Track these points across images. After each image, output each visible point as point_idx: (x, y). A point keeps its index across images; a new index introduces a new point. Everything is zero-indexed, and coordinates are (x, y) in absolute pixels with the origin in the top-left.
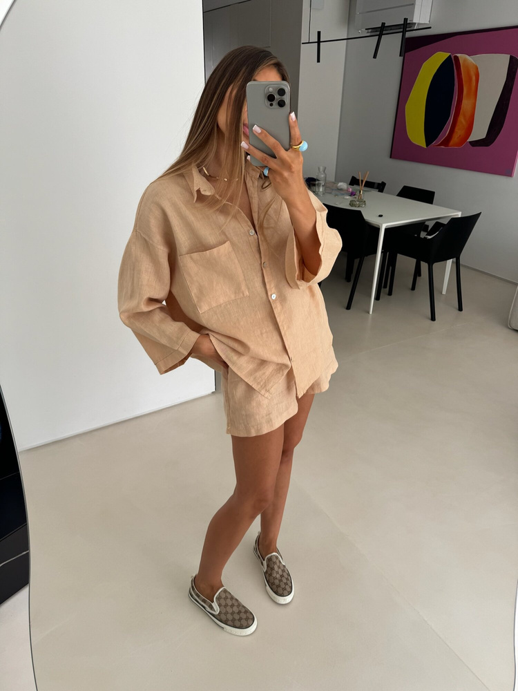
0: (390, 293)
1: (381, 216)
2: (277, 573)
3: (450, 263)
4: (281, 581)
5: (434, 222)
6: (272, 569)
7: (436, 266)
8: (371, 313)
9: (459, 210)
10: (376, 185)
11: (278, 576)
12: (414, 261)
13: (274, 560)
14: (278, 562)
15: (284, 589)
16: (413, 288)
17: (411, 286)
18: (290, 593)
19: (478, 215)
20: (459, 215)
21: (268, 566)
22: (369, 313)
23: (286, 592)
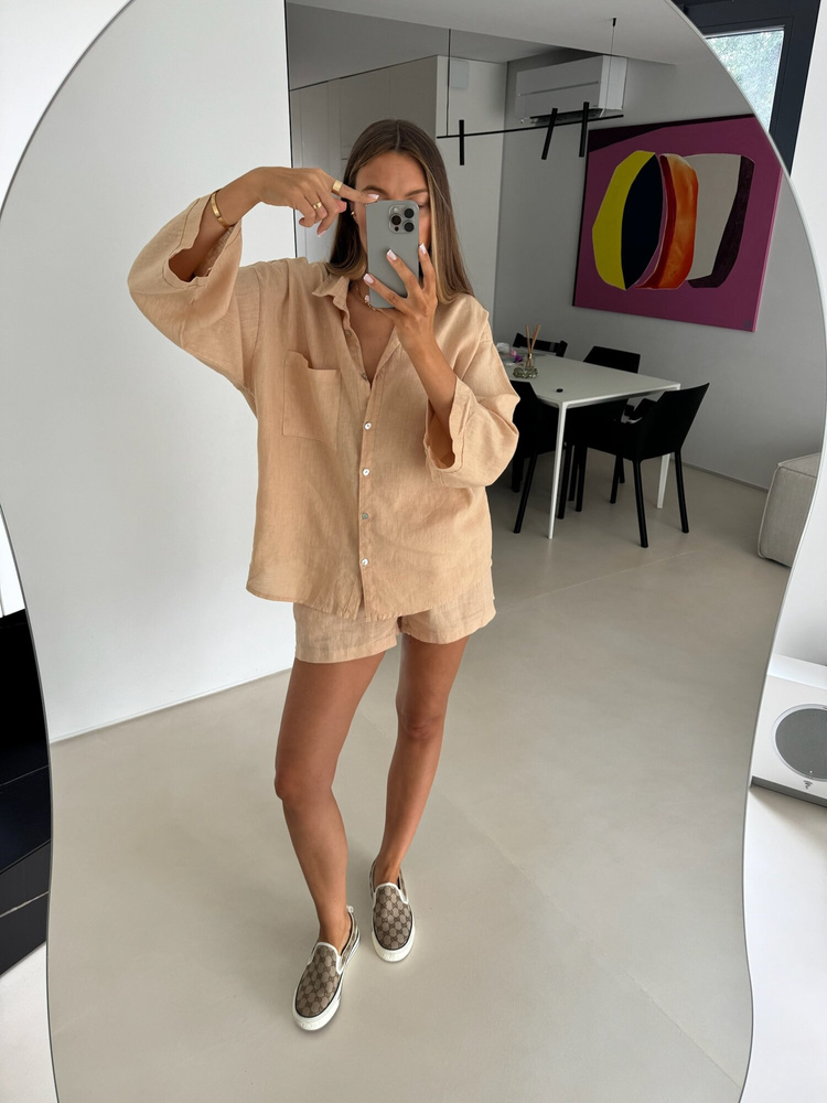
0: (579, 508)
1: (560, 391)
2: (391, 913)
3: (667, 459)
4: (392, 926)
5: (640, 399)
6: (383, 906)
7: (645, 464)
8: (551, 537)
9: (677, 381)
10: (552, 347)
11: (390, 918)
12: (612, 458)
13: (388, 893)
14: (394, 897)
15: (395, 939)
16: (613, 500)
17: (609, 497)
18: (401, 946)
19: (704, 388)
20: (678, 387)
21: (378, 900)
22: (547, 537)
23: (395, 945)
